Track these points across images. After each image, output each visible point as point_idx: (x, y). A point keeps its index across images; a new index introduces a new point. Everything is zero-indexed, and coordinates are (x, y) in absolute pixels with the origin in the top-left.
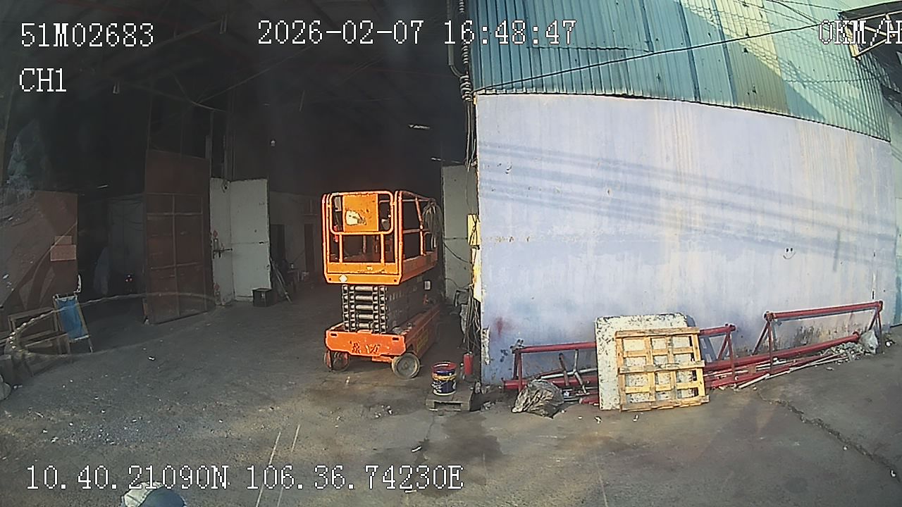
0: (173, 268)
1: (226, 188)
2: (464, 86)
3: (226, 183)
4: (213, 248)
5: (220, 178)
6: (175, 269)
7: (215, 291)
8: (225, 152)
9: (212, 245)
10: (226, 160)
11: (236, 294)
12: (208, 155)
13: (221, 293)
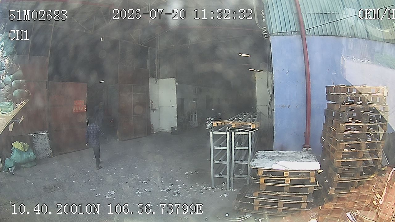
0: (132, 117)
1: (157, 82)
2: (264, 32)
3: (157, 80)
4: (151, 108)
5: (154, 77)
6: (133, 117)
7: (151, 127)
8: (156, 66)
9: (150, 107)
10: (156, 70)
11: (161, 129)
12: (148, 68)
13: (154, 128)
